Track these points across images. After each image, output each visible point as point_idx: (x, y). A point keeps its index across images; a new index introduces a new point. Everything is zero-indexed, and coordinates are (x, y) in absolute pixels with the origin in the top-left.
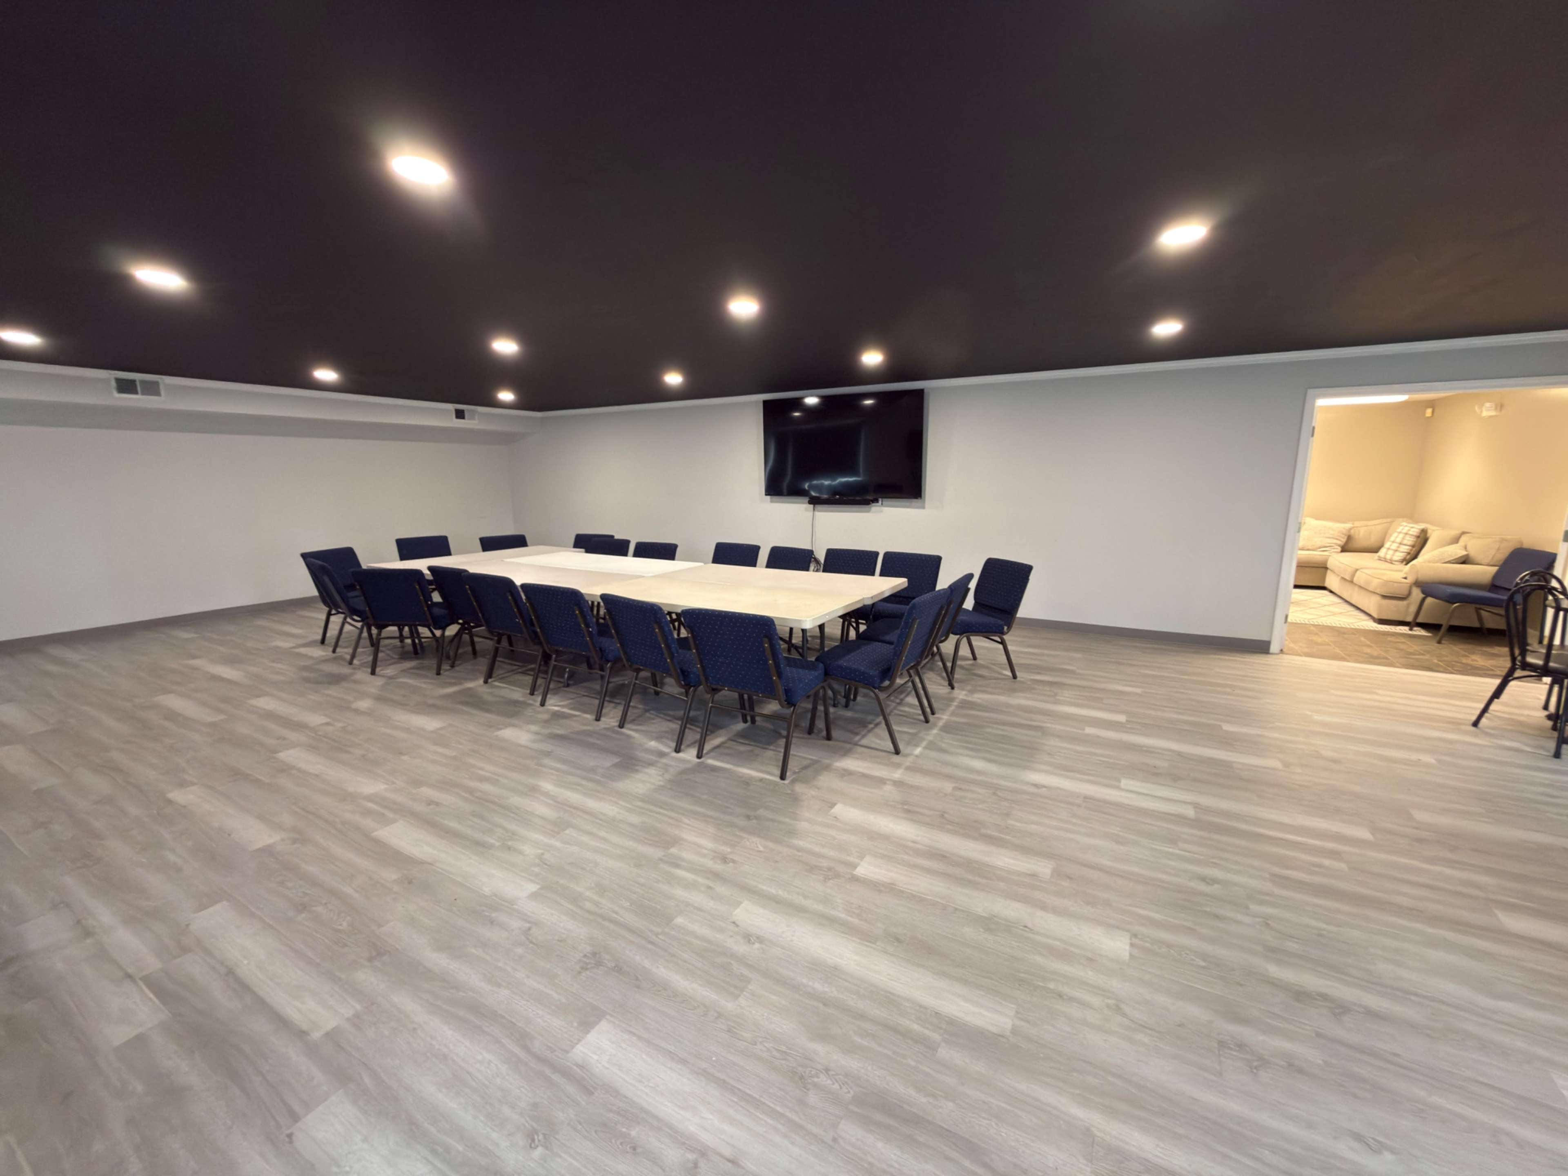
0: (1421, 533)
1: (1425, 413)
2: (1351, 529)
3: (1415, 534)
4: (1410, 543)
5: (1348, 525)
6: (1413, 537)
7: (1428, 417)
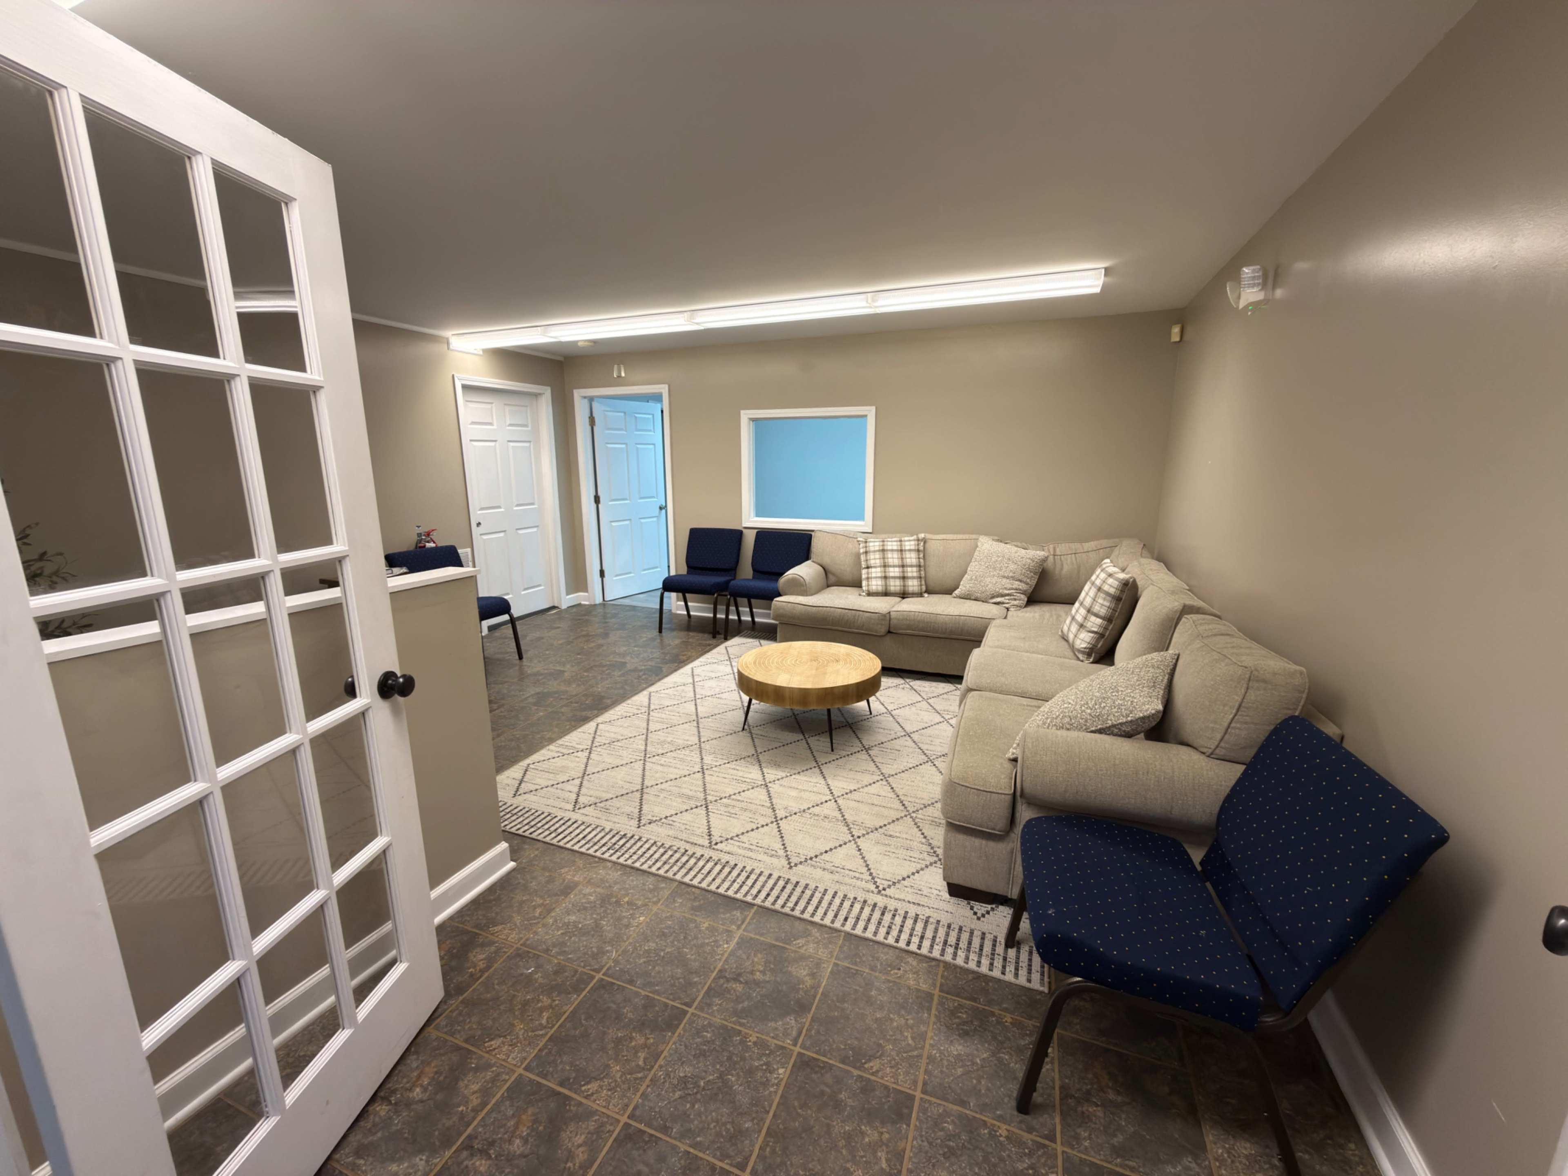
0: (1122, 591)
1: (1169, 334)
2: (1045, 560)
3: (1112, 591)
4: (1103, 611)
5: (1041, 554)
6: (1109, 598)
7: (1176, 342)
